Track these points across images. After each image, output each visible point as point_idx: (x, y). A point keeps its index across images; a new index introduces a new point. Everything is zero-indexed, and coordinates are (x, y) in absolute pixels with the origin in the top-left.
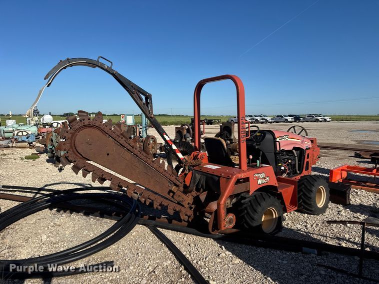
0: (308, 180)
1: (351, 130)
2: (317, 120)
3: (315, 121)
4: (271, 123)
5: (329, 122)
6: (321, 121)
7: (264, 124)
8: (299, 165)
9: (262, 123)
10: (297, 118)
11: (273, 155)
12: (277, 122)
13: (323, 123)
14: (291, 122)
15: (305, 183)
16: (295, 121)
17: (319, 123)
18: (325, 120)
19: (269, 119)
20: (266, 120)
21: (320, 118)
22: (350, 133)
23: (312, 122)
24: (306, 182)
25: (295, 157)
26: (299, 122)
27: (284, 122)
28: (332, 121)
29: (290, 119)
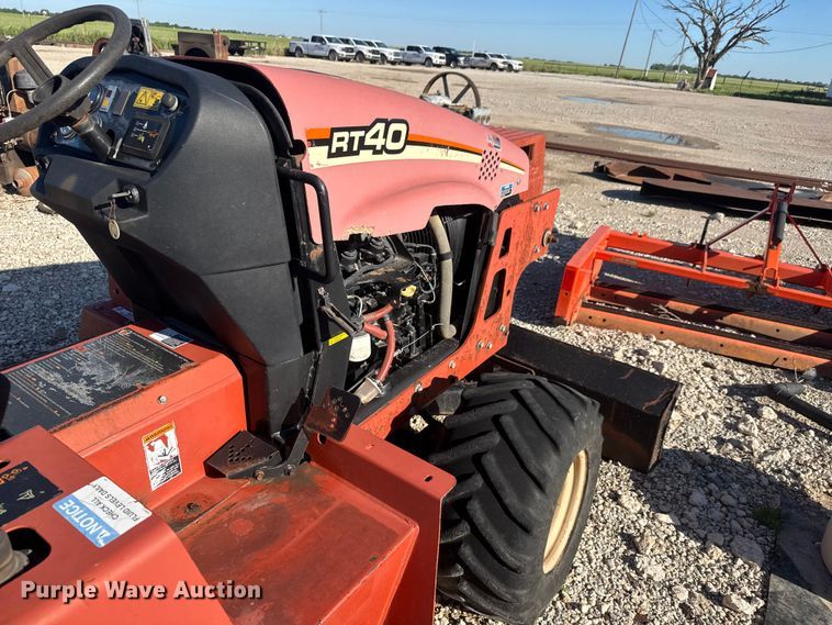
0: (521, 400)
1: (566, 95)
2: (494, 67)
3: (488, 69)
4: (393, 63)
5: (517, 71)
6: (501, 70)
7: (377, 65)
8: (460, 296)
9: (373, 61)
10: (452, 58)
11: (277, 282)
12: (408, 64)
13: (504, 73)
14: (439, 66)
15: (507, 420)
16: (448, 65)
17: (497, 73)
18: (510, 68)
19: (389, 53)
20: (383, 55)
21: (499, 62)
22: (566, 101)
23: (482, 68)
24: (514, 415)
25: (441, 258)
26: (456, 66)
27: (423, 64)
28: (524, 70)
29: (437, 58)
